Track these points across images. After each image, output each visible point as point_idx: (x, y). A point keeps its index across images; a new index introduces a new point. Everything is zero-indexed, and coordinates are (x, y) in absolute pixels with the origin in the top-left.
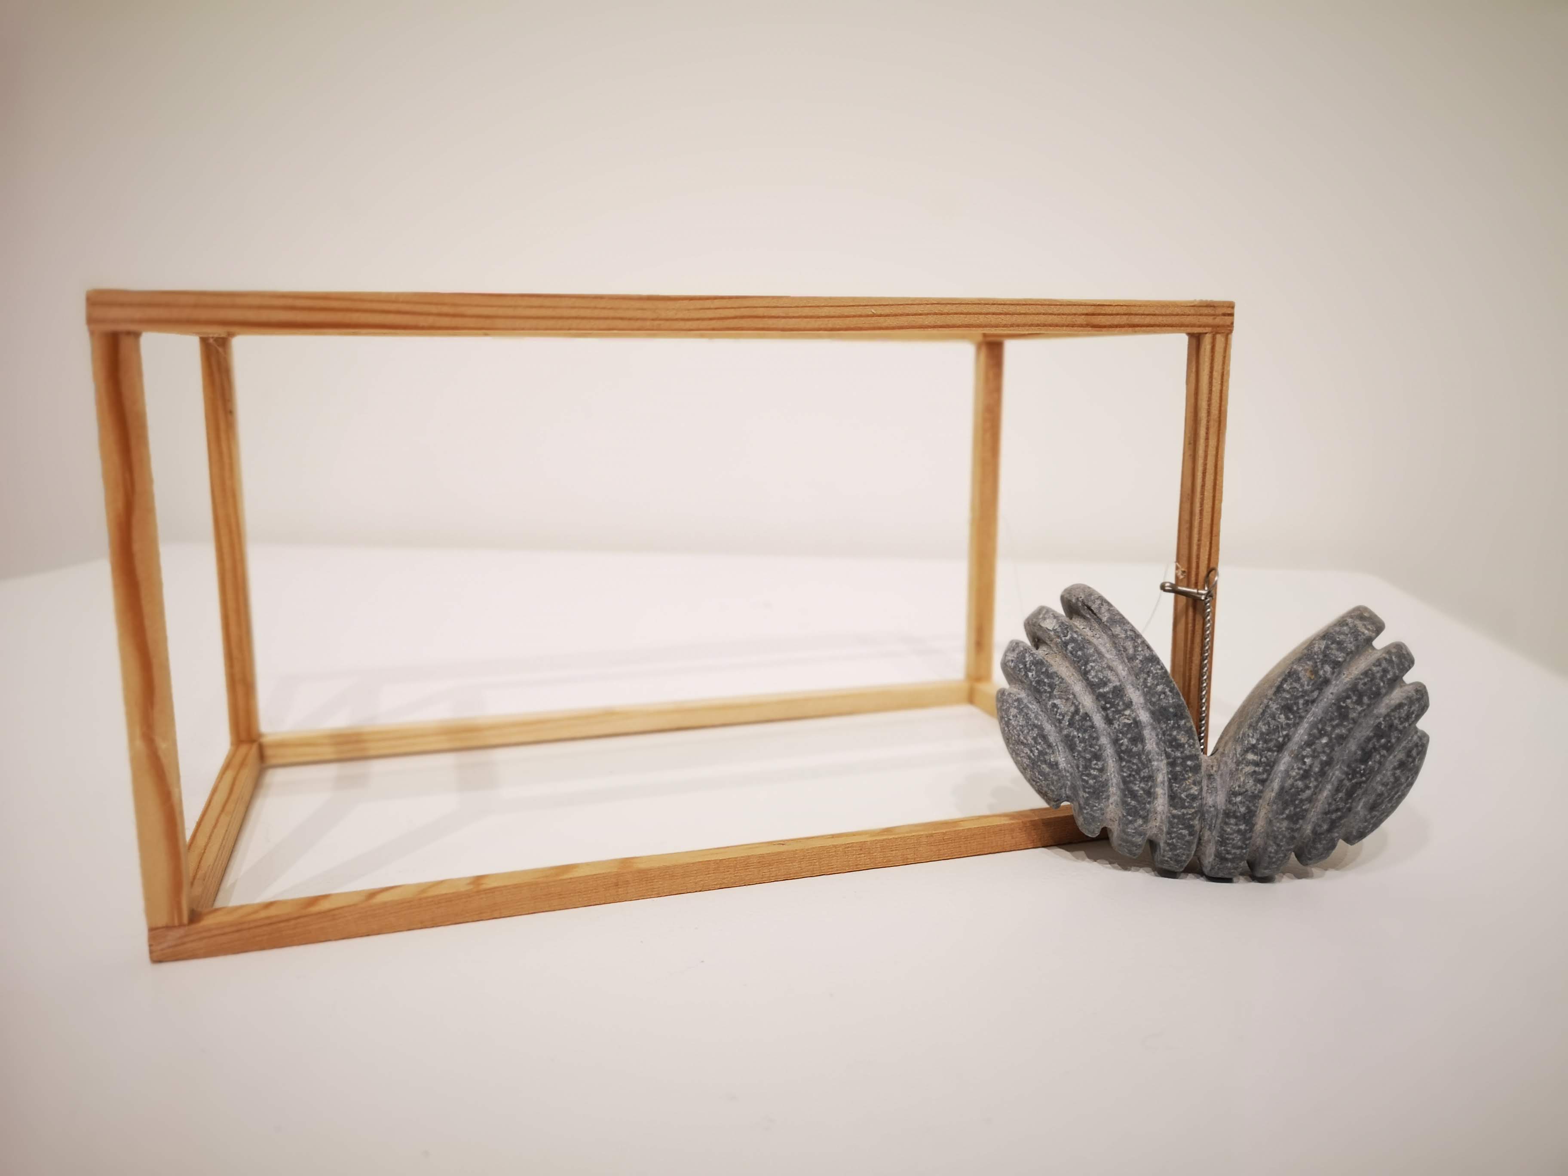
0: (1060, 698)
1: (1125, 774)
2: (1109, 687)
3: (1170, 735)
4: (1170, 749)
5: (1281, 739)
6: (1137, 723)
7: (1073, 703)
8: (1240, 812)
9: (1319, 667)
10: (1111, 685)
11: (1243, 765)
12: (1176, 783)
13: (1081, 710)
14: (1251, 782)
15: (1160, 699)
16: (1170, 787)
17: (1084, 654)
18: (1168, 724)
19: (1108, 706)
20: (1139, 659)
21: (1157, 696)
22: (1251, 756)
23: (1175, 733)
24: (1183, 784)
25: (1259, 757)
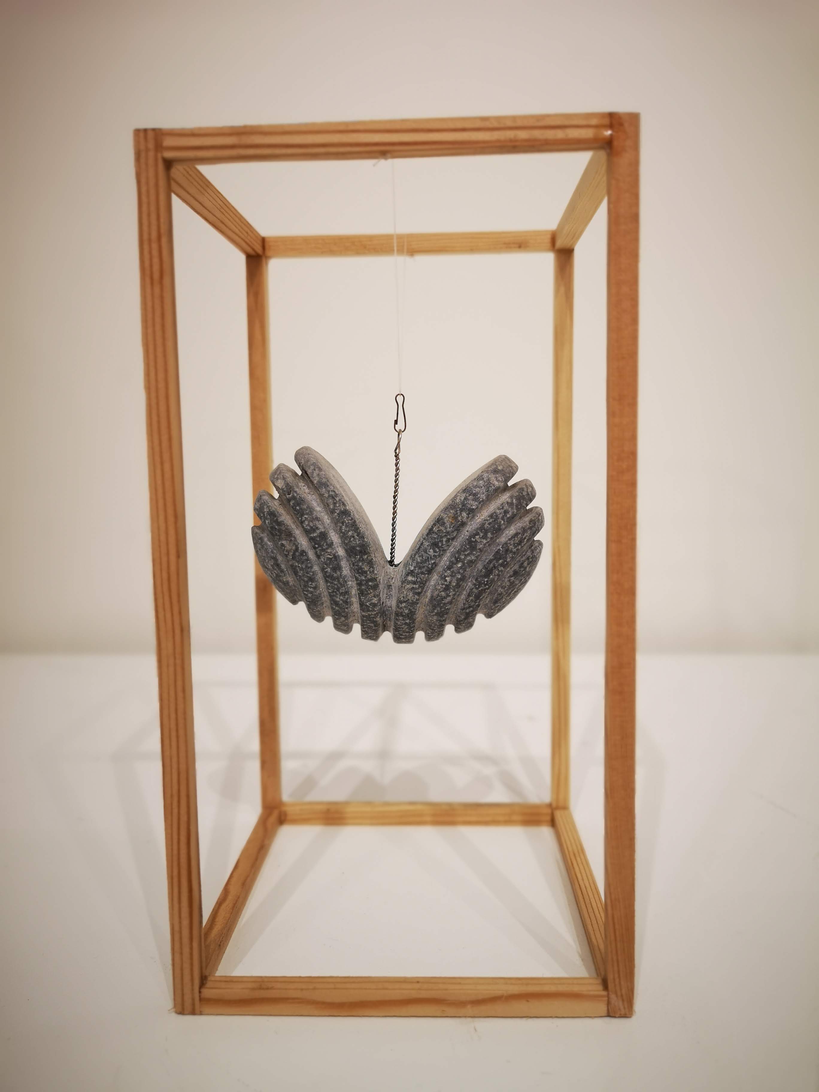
0: (286, 540)
1: (330, 591)
2: (317, 533)
3: (358, 566)
4: (358, 575)
5: (430, 566)
7: (294, 544)
8: (405, 613)
9: (459, 514)
10: (318, 531)
11: (405, 584)
12: (363, 596)
13: (300, 549)
14: (411, 594)
15: (350, 541)
16: (360, 598)
17: (301, 509)
18: (356, 558)
19: (317, 546)
20: (337, 512)
21: (349, 539)
22: (410, 578)
24: (367, 597)
25: (416, 578)
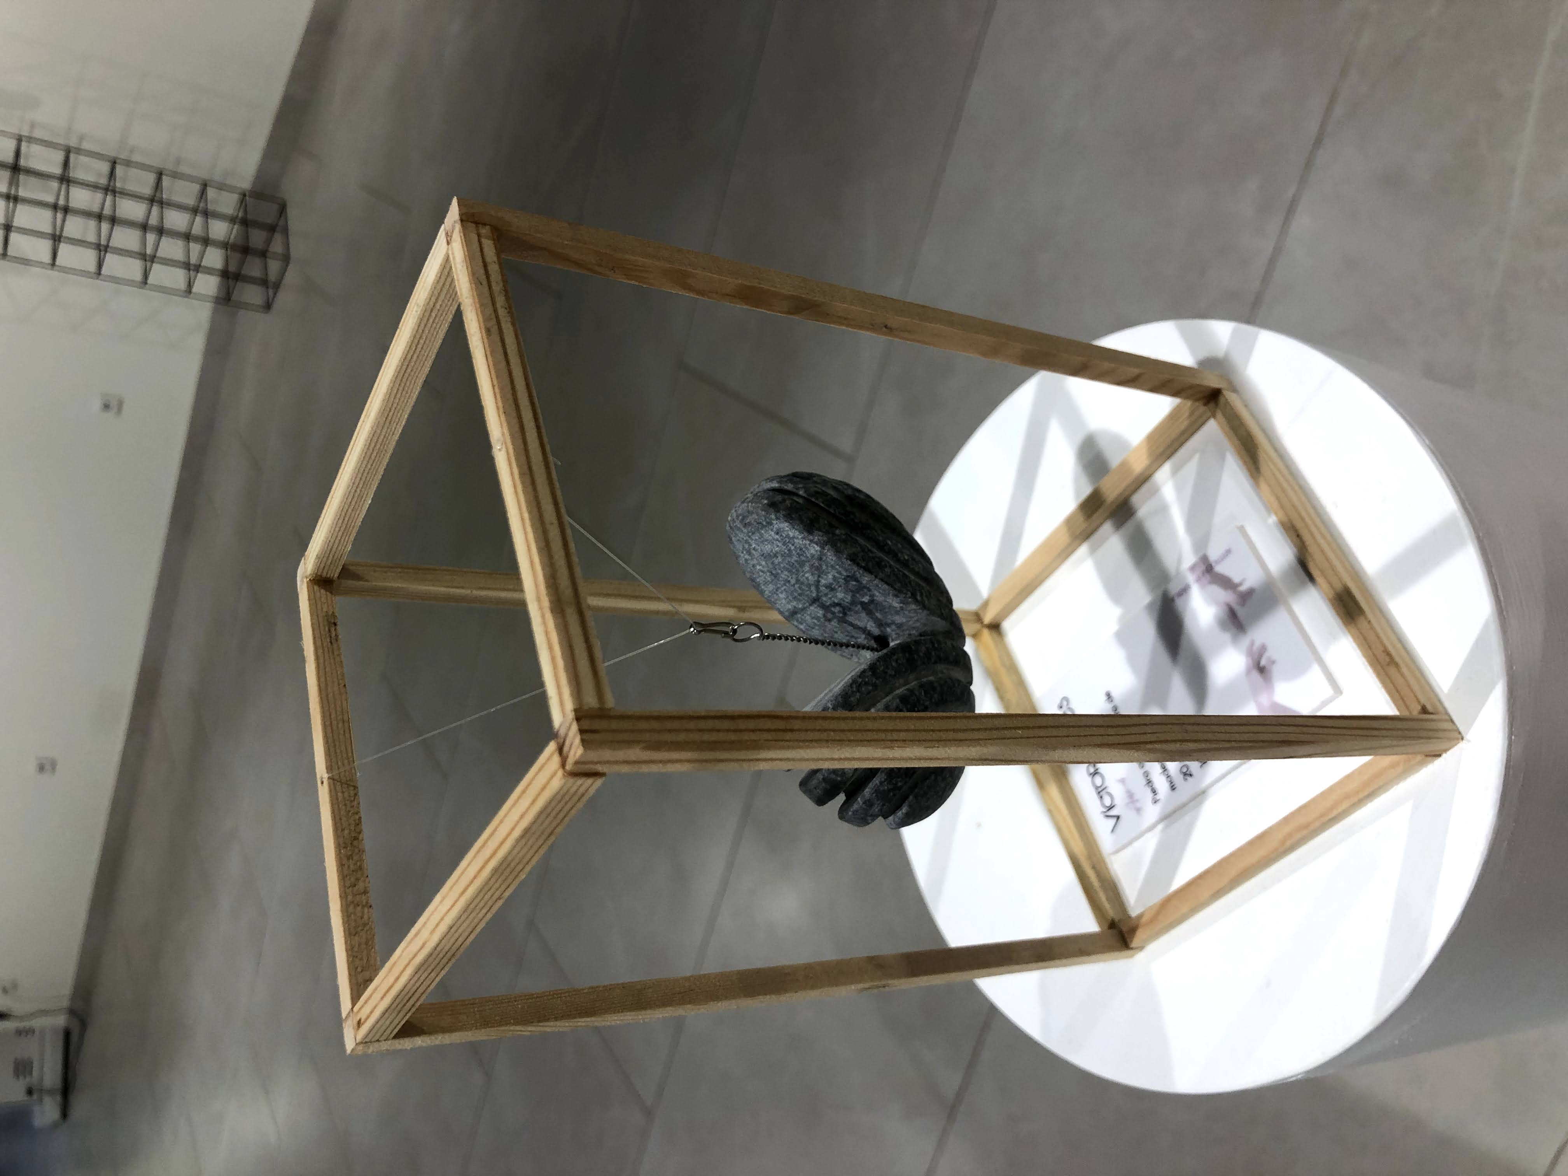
6: (921, 686)
23: (921, 654)
